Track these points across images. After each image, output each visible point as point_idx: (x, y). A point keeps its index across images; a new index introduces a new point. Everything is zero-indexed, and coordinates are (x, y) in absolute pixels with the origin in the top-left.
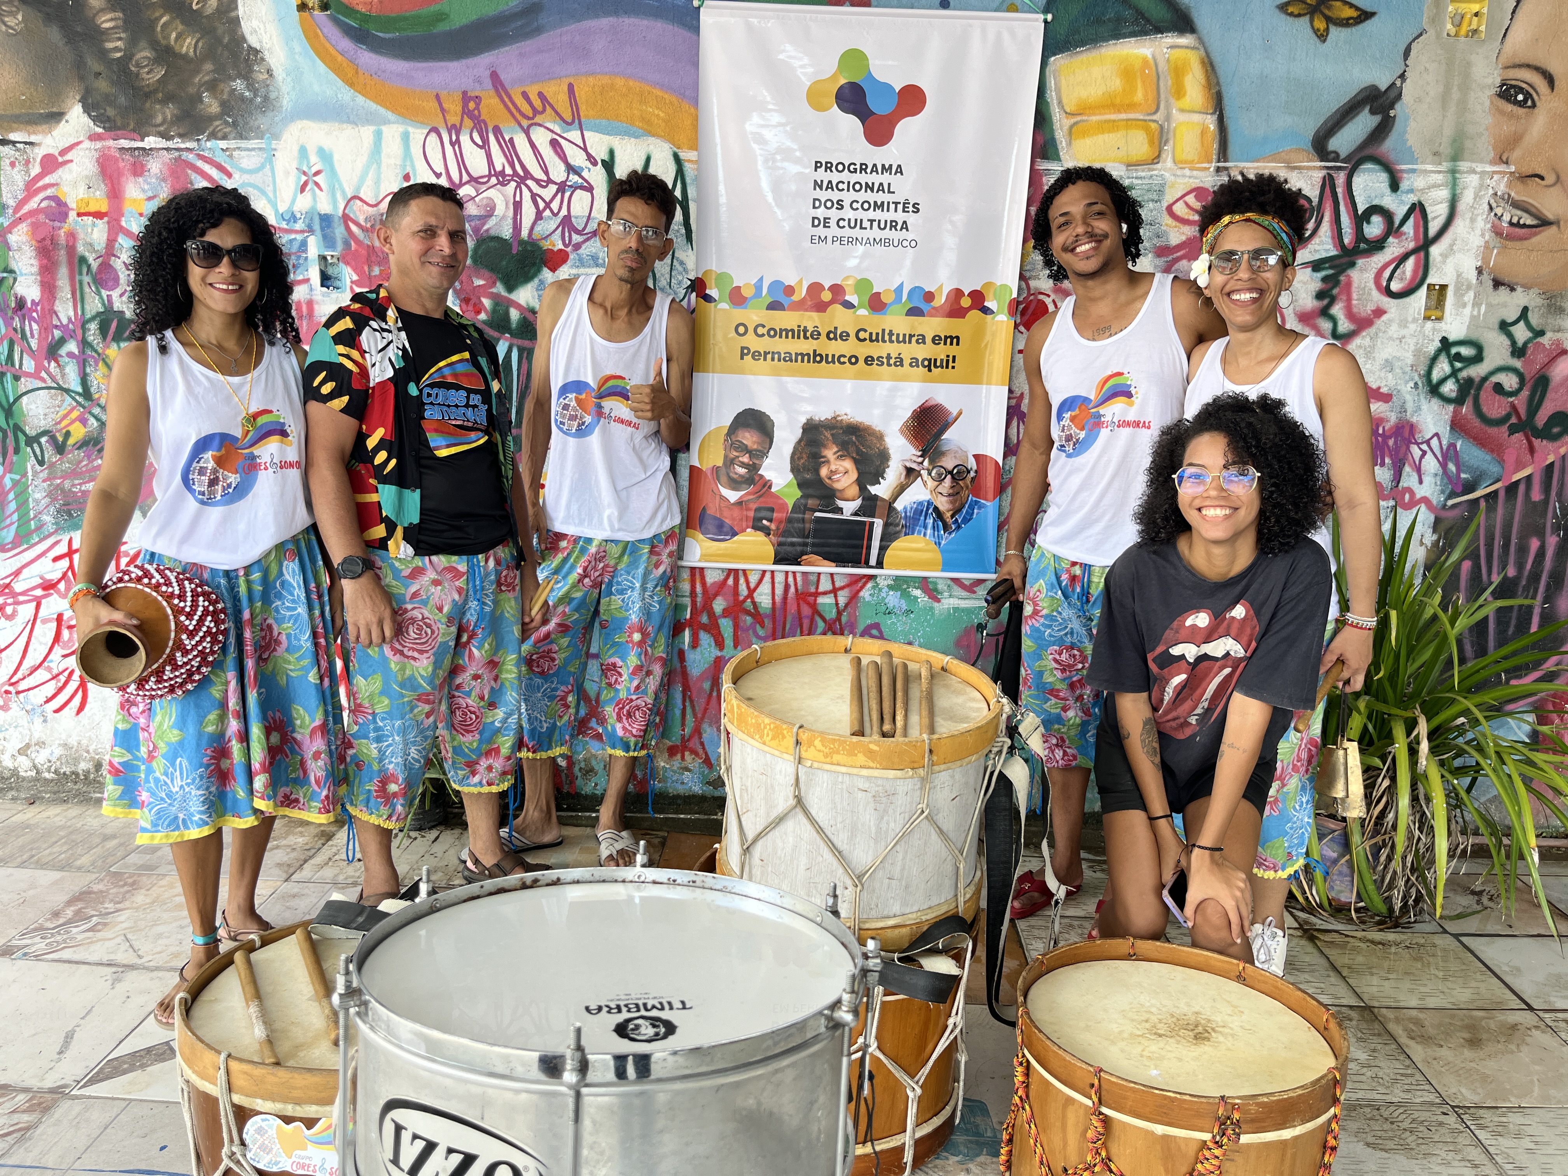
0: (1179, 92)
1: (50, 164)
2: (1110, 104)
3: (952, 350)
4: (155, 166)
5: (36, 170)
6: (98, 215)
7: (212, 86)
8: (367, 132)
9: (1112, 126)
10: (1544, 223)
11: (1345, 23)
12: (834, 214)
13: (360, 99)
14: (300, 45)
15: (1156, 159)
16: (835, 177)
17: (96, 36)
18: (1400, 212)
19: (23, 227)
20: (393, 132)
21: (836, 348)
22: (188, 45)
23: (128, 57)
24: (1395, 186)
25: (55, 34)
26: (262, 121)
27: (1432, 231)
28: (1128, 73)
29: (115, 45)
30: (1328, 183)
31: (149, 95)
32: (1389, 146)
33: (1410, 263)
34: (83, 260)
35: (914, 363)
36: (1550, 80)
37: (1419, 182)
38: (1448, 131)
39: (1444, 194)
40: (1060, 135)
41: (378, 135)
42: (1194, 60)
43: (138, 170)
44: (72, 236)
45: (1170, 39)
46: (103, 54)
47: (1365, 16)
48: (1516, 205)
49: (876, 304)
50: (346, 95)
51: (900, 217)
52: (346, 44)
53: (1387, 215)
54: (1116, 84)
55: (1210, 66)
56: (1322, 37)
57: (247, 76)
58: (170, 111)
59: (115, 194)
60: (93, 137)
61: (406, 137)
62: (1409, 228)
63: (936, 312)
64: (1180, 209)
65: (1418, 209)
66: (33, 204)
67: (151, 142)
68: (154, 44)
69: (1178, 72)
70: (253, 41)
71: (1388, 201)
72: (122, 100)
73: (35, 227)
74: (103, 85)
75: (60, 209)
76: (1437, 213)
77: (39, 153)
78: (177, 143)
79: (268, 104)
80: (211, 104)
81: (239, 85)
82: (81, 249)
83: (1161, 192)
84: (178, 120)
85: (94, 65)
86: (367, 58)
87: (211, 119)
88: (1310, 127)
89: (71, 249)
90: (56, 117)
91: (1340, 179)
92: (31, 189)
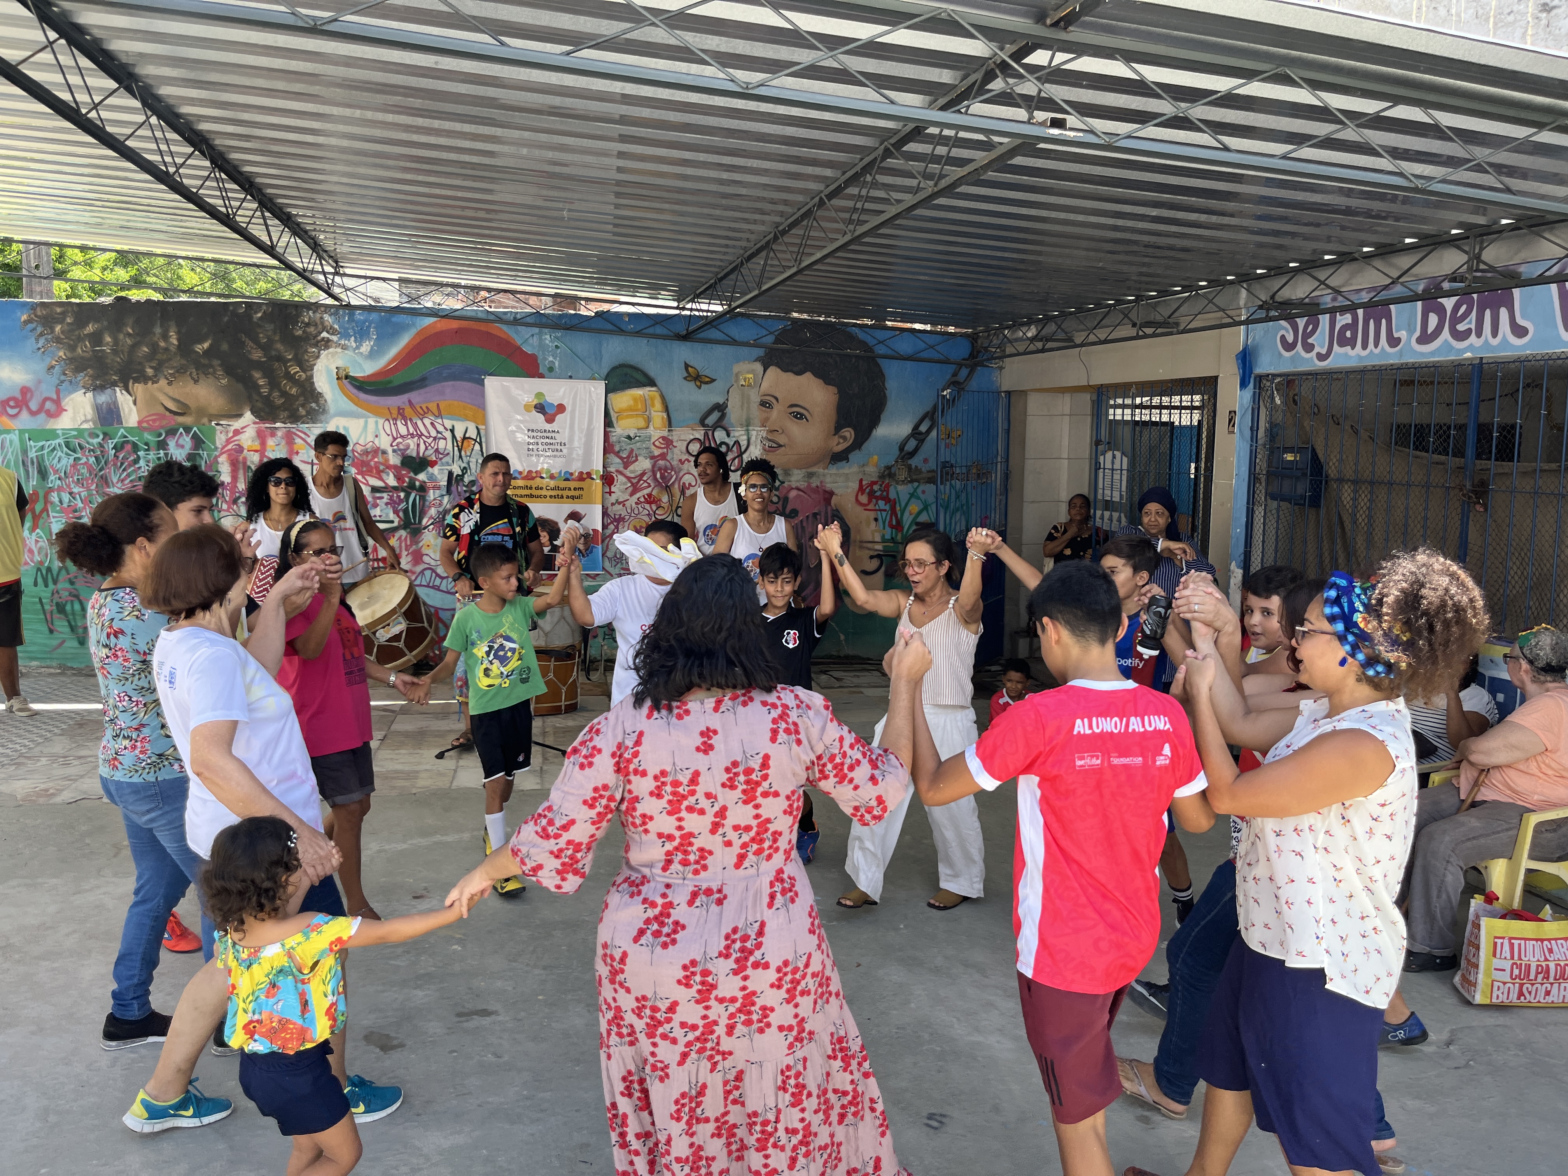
0: (653, 405)
1: (237, 432)
2: (630, 409)
3: (581, 492)
4: (279, 433)
5: (231, 435)
6: (256, 451)
7: (303, 406)
8: (362, 421)
9: (631, 416)
10: (780, 446)
11: (707, 383)
12: (535, 447)
13: (360, 410)
14: (338, 391)
15: (647, 427)
16: (535, 434)
17: (257, 387)
18: (731, 444)
19: (225, 456)
20: (372, 421)
21: (539, 492)
22: (294, 391)
23: (270, 394)
24: (728, 435)
25: (240, 386)
26: (323, 417)
27: (743, 449)
28: (635, 400)
29: (265, 391)
30: (706, 434)
31: (278, 407)
32: (725, 422)
33: (736, 461)
34: (249, 467)
35: (568, 497)
36: (777, 399)
37: (737, 434)
38: (744, 417)
39: (745, 437)
40: (614, 419)
41: (366, 422)
42: (657, 395)
43: (273, 435)
44: (245, 459)
45: (648, 389)
46: (260, 394)
47: (713, 380)
48: (770, 440)
49: (552, 477)
50: (354, 408)
51: (559, 447)
52: (355, 391)
53: (727, 445)
54: (632, 403)
55: (663, 397)
56: (700, 387)
57: (317, 402)
58: (286, 414)
59: (263, 444)
60: (255, 423)
61: (377, 423)
62: (735, 449)
63: (574, 480)
64: (657, 443)
65: (737, 443)
66: (229, 447)
67: (278, 425)
68: (280, 390)
69: (652, 399)
70: (319, 390)
71: (727, 440)
72: (267, 410)
73: (229, 456)
74: (259, 405)
75: (240, 449)
76: (744, 443)
77: (232, 428)
78: (289, 425)
79: (325, 411)
80: (302, 411)
81: (313, 405)
82: (249, 463)
83: (650, 437)
84: (289, 417)
85: (256, 397)
86: (362, 396)
87: (302, 417)
88: (698, 417)
89: (245, 463)
90: (240, 416)
91: (710, 433)
92: (228, 441)
